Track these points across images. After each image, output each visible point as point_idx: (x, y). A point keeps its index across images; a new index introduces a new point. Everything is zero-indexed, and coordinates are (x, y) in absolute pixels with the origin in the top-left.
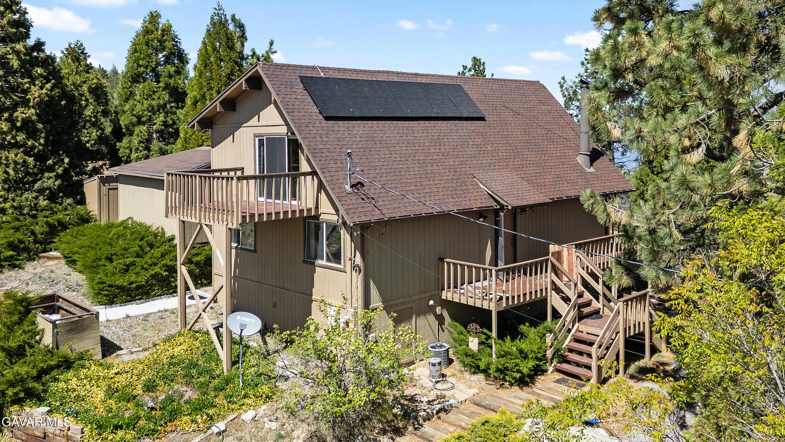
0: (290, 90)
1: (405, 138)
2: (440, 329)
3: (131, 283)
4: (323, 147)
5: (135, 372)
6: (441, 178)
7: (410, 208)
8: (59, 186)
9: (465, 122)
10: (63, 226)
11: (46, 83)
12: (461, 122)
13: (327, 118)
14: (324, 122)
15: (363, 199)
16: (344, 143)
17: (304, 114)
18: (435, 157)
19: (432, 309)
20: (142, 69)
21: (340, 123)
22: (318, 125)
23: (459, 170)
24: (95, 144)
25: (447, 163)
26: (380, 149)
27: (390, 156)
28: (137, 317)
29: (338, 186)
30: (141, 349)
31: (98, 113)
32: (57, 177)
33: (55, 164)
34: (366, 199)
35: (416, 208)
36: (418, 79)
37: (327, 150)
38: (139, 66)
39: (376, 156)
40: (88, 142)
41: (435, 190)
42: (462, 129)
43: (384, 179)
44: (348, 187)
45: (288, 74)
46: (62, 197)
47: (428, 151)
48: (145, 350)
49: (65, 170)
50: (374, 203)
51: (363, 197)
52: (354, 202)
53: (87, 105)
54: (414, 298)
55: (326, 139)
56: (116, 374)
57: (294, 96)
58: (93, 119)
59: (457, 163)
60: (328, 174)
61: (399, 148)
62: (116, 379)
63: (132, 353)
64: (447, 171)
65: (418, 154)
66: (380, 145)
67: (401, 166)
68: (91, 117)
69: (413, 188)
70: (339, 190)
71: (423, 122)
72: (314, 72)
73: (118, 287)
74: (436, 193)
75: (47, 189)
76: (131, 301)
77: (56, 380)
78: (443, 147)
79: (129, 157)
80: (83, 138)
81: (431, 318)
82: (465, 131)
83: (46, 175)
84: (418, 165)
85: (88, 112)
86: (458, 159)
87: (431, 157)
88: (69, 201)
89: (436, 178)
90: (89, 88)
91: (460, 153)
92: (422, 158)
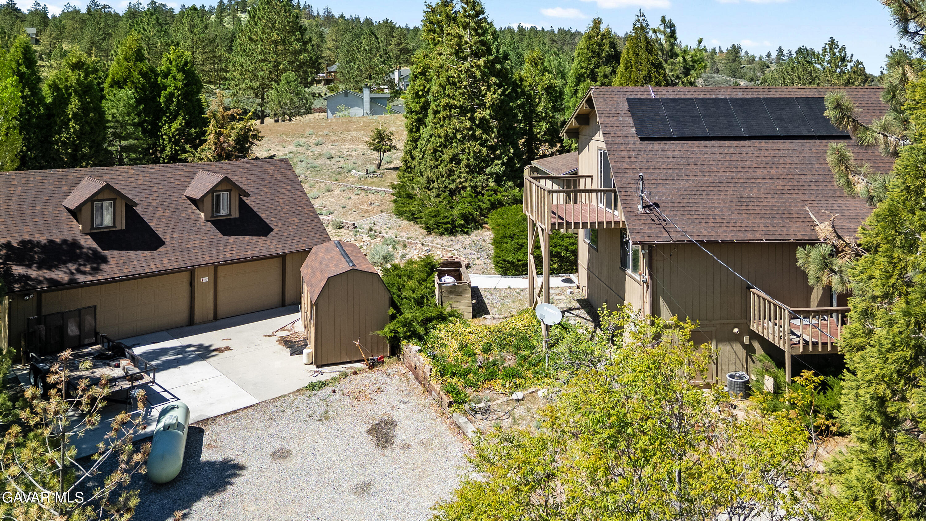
0: (614, 112)
1: (728, 158)
2: (749, 359)
3: (519, 261)
4: (628, 167)
5: (481, 335)
6: (758, 203)
7: (705, 233)
8: (504, 172)
9: (819, 141)
10: (501, 204)
11: (498, 89)
12: (813, 141)
13: (642, 139)
14: (638, 143)
15: (653, 220)
16: (653, 163)
17: (620, 135)
18: (759, 180)
19: (738, 338)
20: (584, 70)
21: (656, 143)
22: (631, 145)
23: (787, 195)
24: (544, 135)
25: (772, 188)
26: (692, 170)
27: (701, 177)
28: (515, 289)
29: (630, 205)
30: (501, 317)
31: (548, 109)
32: (503, 164)
33: (502, 154)
34: (656, 221)
35: (713, 233)
36: (771, 93)
37: (631, 170)
38: (582, 68)
39: (685, 177)
40: (539, 133)
41: (745, 216)
42: (811, 150)
43: (685, 201)
44: (640, 207)
45: (617, 96)
46: (505, 181)
47: (753, 173)
48: (503, 318)
49: (510, 159)
50: (664, 225)
51: (654, 218)
52: (642, 222)
53: (539, 103)
54: (714, 322)
55: (635, 160)
56: (470, 333)
57: (615, 118)
58: (544, 114)
59: (787, 188)
60: (624, 193)
61: (716, 170)
62: (468, 337)
63: (494, 318)
64: (769, 196)
65: (738, 177)
66: (693, 166)
67: (711, 189)
68: (542, 112)
69: (717, 212)
70: (629, 210)
71: (758, 141)
72: (646, 93)
73: (509, 262)
74: (746, 220)
75: (495, 173)
76: (519, 275)
77: (434, 328)
78: (775, 169)
79: (570, 147)
80: (535, 130)
81: (738, 347)
82: (814, 151)
83: (496, 162)
84: (733, 188)
85: (540, 109)
86: (791, 184)
87: (753, 181)
88: (511, 184)
89: (752, 203)
90: (543, 88)
91: (796, 177)
92: (741, 180)
